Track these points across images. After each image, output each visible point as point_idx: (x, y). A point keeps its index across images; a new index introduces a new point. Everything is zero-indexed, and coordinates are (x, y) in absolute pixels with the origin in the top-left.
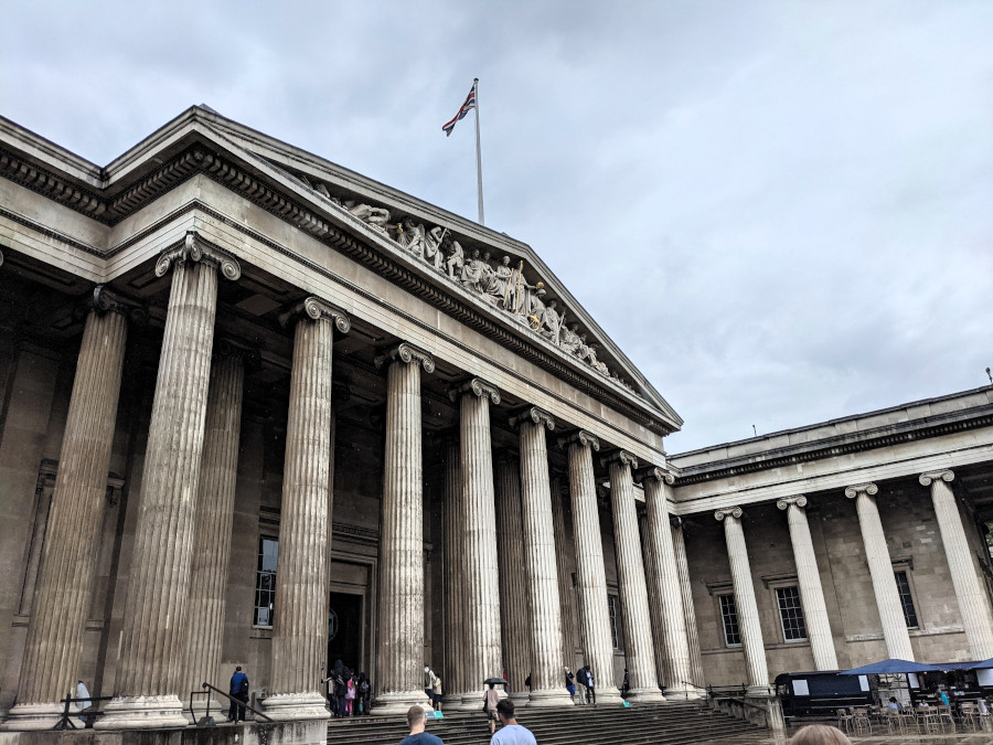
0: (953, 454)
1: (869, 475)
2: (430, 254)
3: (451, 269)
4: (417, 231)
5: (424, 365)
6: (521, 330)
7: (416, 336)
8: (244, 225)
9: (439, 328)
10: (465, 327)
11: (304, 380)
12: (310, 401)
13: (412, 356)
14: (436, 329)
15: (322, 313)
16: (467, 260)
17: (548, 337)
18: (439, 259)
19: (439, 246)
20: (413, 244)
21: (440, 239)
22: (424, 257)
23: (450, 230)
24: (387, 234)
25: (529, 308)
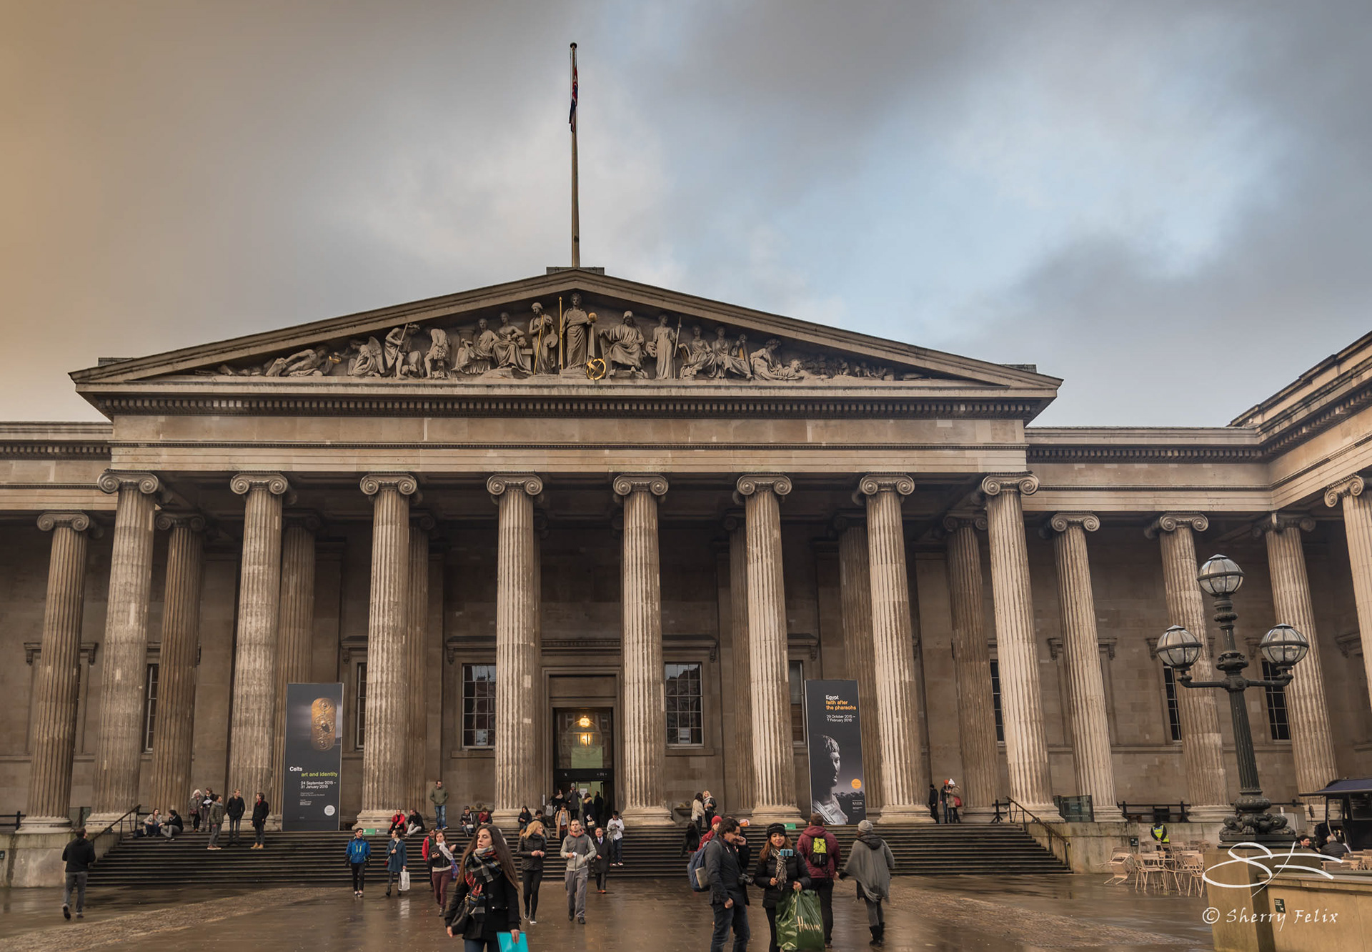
2: (390, 363)
3: (428, 366)
4: (364, 349)
5: (401, 488)
6: (555, 392)
7: (388, 461)
8: (155, 440)
9: (426, 439)
10: (475, 421)
11: (244, 553)
12: (247, 569)
13: (380, 485)
14: (417, 440)
15: (251, 485)
16: (463, 340)
17: (626, 378)
18: (403, 365)
19: (401, 348)
20: (356, 366)
21: (399, 342)
22: (382, 371)
23: (413, 323)
24: (318, 373)
25: (592, 352)
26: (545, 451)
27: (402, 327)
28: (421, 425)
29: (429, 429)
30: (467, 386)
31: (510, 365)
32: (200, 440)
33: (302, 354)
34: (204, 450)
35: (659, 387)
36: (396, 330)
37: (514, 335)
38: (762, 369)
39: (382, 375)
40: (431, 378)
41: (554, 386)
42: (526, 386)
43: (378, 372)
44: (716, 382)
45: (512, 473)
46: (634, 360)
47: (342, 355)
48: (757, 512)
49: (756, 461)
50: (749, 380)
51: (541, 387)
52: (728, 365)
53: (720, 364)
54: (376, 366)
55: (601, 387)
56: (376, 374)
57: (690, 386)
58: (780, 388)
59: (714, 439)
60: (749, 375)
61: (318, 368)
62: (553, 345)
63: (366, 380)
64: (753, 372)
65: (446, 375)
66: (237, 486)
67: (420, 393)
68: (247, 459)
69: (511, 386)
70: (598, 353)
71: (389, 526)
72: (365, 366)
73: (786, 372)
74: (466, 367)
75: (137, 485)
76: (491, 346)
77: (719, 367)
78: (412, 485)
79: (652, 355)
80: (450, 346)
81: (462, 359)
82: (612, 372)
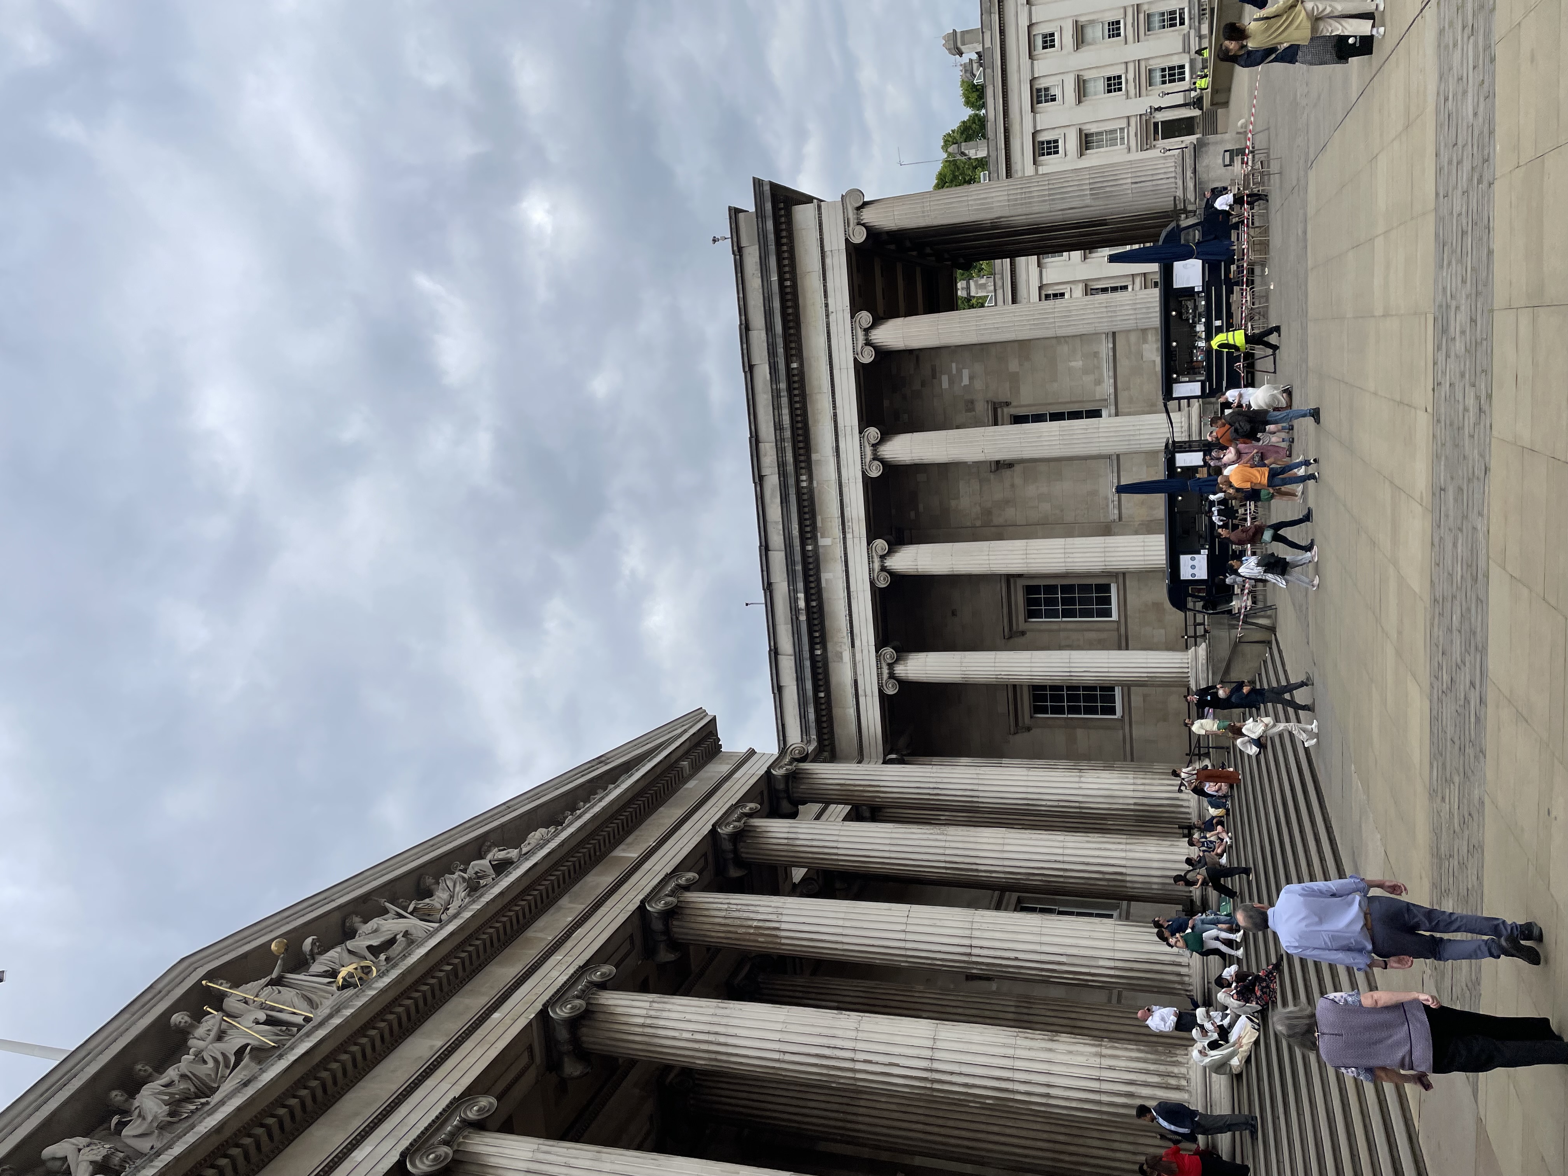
0: (831, 308)
1: (849, 438)
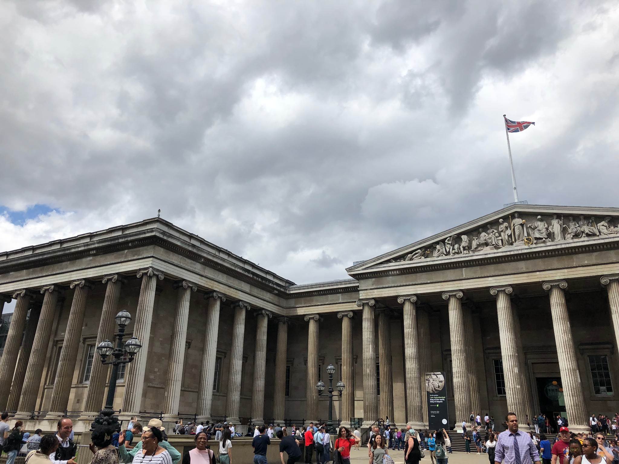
2: (448, 250)
3: (462, 249)
4: (438, 247)
5: (457, 296)
6: (512, 253)
7: (451, 286)
8: (373, 287)
9: (464, 277)
10: (482, 267)
11: (404, 324)
12: (406, 331)
13: (449, 295)
14: (461, 278)
15: (404, 299)
16: (474, 238)
17: (542, 243)
18: (453, 250)
19: (451, 245)
20: (436, 254)
21: (450, 242)
22: (445, 253)
23: (455, 235)
24: (423, 257)
25: (526, 234)
26: (512, 275)
27: (451, 237)
28: (462, 271)
29: (465, 272)
30: (477, 255)
31: (493, 245)
32: (387, 286)
33: (417, 252)
34: (388, 289)
35: (556, 245)
36: (449, 238)
37: (494, 233)
38: (604, 230)
39: (446, 255)
40: (464, 254)
41: (511, 251)
42: (500, 252)
43: (444, 254)
44: (582, 239)
45: (499, 286)
46: (544, 235)
47: (430, 250)
48: (612, 291)
49: (608, 269)
50: (598, 236)
51: (506, 252)
52: (587, 231)
53: (583, 231)
54: (443, 252)
55: (531, 248)
56: (443, 255)
57: (570, 242)
58: (613, 238)
59: (586, 262)
60: (598, 234)
61: (423, 256)
62: (509, 235)
63: (440, 258)
64: (600, 232)
65: (469, 252)
66: (400, 300)
67: (460, 260)
68: (402, 291)
69: (495, 253)
70: (528, 234)
71: (454, 311)
72: (439, 253)
73: (616, 230)
74: (476, 248)
75: (368, 303)
76: (485, 238)
77: (583, 232)
78: (461, 294)
79: (552, 232)
80: (469, 241)
81: (474, 246)
82: (535, 241)
